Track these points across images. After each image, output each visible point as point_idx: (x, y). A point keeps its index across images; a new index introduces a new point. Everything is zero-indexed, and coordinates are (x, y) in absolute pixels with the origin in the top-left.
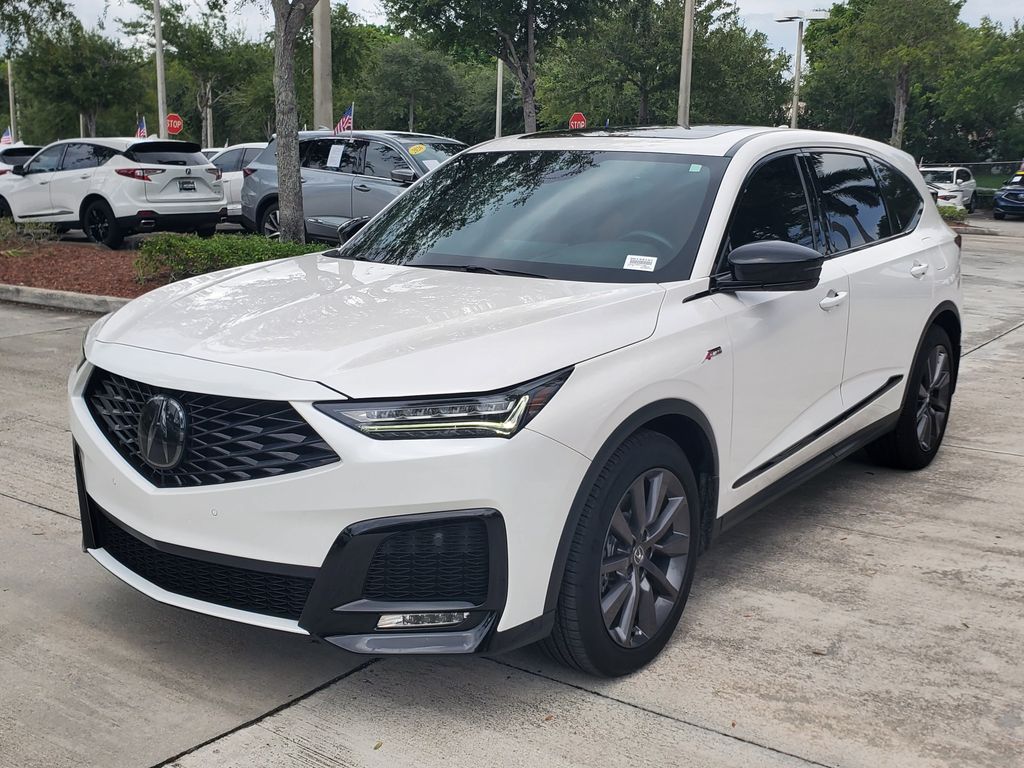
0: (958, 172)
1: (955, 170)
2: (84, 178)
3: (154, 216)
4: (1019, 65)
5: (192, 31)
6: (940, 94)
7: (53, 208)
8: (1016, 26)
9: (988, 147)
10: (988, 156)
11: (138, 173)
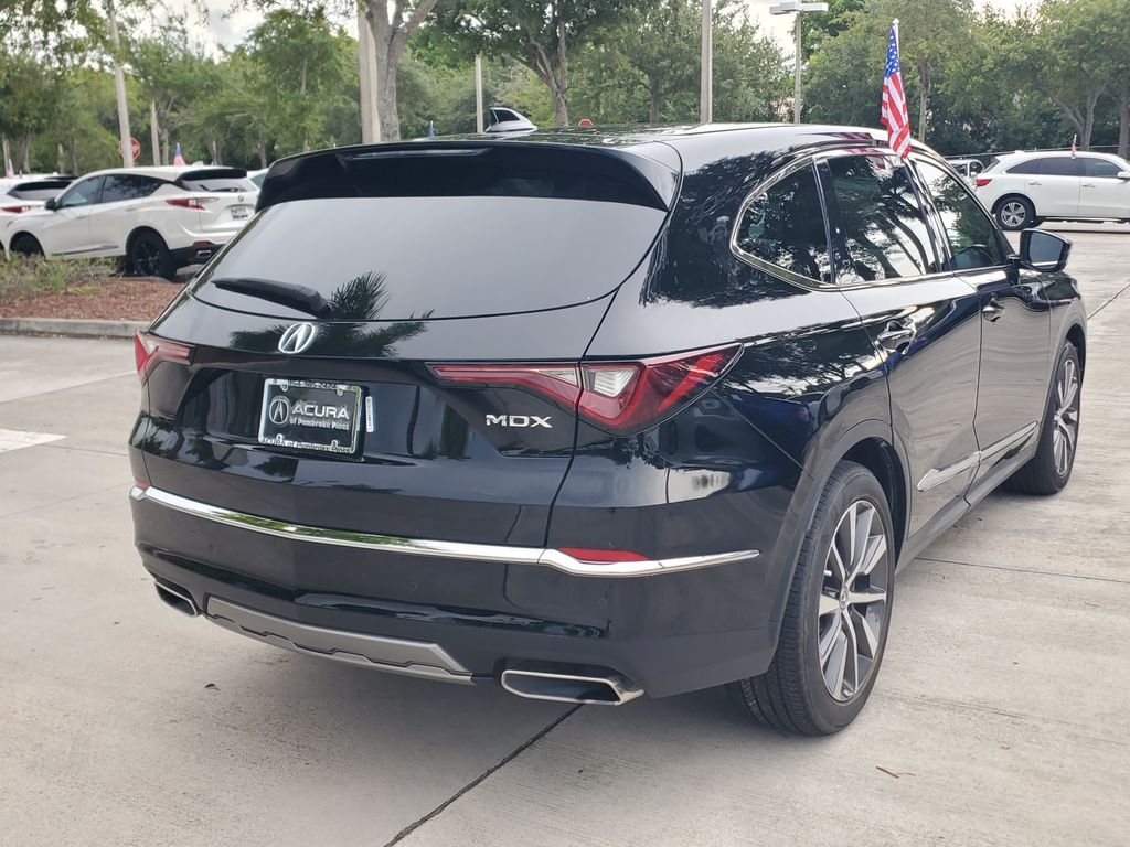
0: (971, 164)
1: (968, 162)
2: (129, 210)
3: (210, 246)
4: (1026, 53)
5: (145, 46)
6: (948, 85)
7: (93, 243)
8: (1019, 14)
9: (987, 136)
10: (988, 147)
11: (191, 202)
